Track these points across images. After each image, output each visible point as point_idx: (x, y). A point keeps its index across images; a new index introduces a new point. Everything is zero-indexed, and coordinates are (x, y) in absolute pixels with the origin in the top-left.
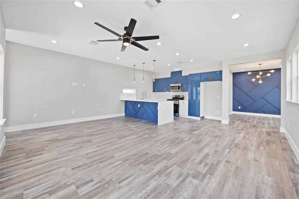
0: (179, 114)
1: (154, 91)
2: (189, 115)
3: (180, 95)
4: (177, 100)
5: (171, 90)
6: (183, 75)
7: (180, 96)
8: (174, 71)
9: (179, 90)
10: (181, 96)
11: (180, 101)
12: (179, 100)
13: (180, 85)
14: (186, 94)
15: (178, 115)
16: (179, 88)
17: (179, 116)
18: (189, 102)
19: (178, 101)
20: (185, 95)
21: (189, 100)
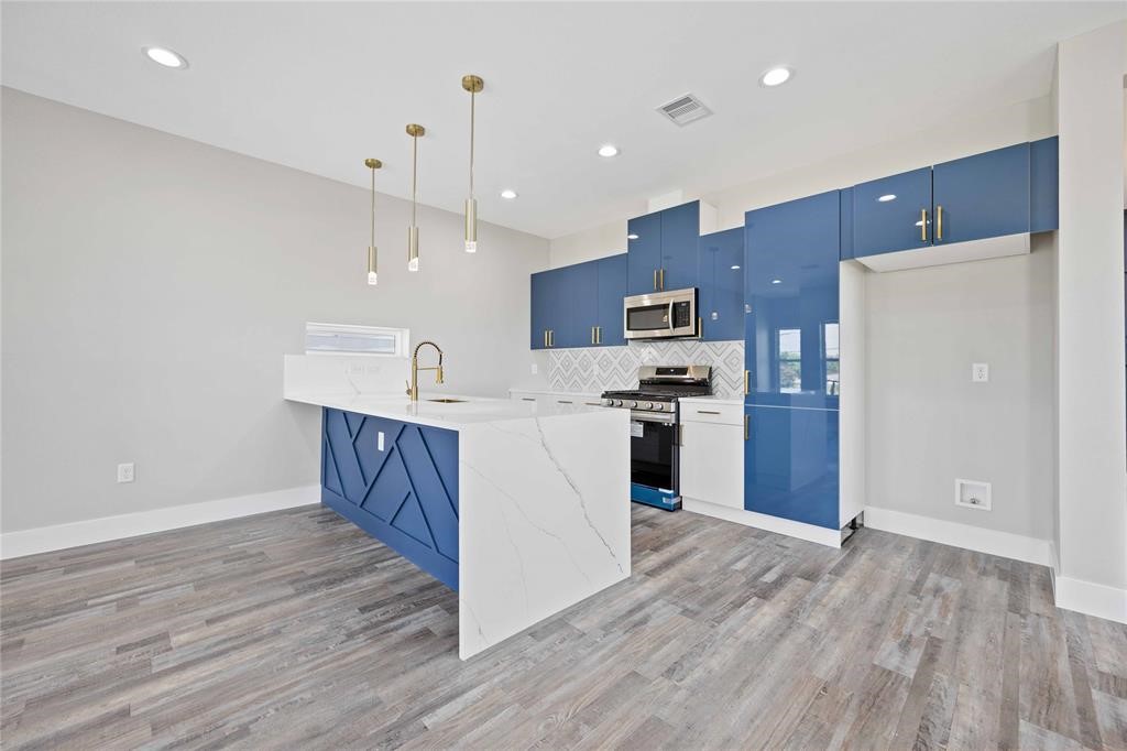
0: (677, 494)
1: (537, 343)
2: (750, 505)
3: (687, 362)
4: (669, 400)
5: (628, 334)
6: (705, 229)
7: (684, 371)
8: (651, 211)
9: (680, 331)
10: (695, 367)
11: (690, 405)
12: (680, 399)
13: (687, 295)
14: (726, 359)
15: (675, 501)
16: (680, 314)
17: (679, 507)
18: (747, 410)
19: (673, 406)
20: (717, 363)
21: (748, 399)
